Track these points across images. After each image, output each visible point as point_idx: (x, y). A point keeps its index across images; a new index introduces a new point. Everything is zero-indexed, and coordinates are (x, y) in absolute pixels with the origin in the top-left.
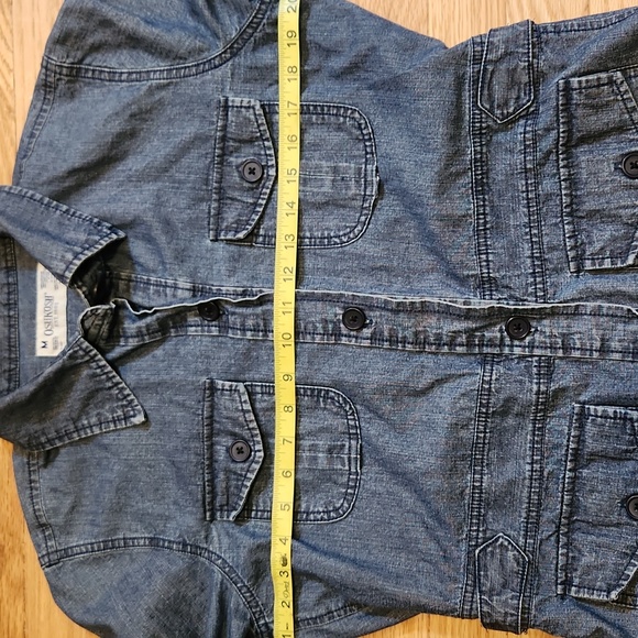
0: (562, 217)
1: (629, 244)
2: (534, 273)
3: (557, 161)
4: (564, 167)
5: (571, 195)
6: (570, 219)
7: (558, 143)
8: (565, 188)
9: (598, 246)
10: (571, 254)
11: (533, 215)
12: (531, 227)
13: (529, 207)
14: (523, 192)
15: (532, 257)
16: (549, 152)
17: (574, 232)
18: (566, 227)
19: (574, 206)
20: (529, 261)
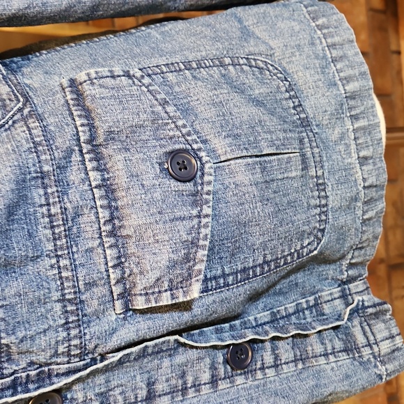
0: (100, 237)
1: (190, 268)
2: (67, 323)
3: (83, 162)
4: (94, 169)
5: (109, 207)
6: (112, 240)
7: (79, 140)
8: (101, 197)
9: (152, 277)
10: (117, 290)
11: (60, 238)
12: (57, 256)
13: (52, 227)
14: (41, 206)
15: (62, 300)
16: (70, 152)
17: (119, 257)
18: (108, 252)
19: (116, 221)
20: (58, 307)
